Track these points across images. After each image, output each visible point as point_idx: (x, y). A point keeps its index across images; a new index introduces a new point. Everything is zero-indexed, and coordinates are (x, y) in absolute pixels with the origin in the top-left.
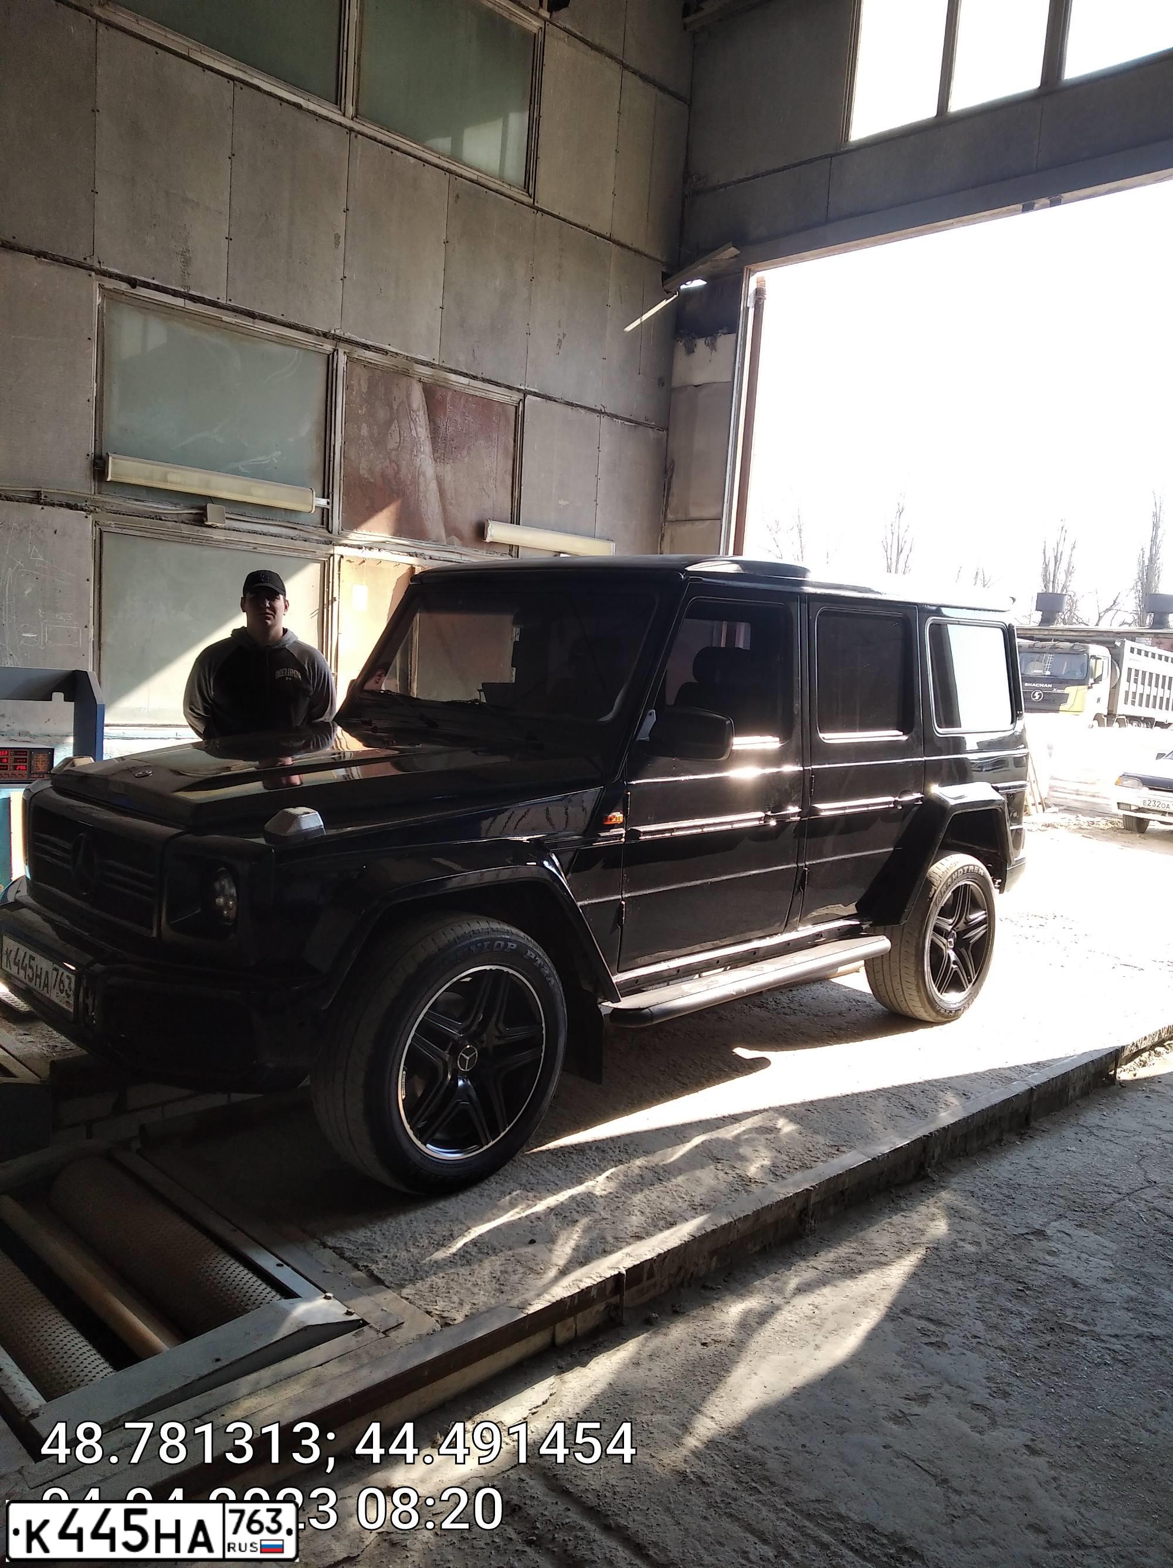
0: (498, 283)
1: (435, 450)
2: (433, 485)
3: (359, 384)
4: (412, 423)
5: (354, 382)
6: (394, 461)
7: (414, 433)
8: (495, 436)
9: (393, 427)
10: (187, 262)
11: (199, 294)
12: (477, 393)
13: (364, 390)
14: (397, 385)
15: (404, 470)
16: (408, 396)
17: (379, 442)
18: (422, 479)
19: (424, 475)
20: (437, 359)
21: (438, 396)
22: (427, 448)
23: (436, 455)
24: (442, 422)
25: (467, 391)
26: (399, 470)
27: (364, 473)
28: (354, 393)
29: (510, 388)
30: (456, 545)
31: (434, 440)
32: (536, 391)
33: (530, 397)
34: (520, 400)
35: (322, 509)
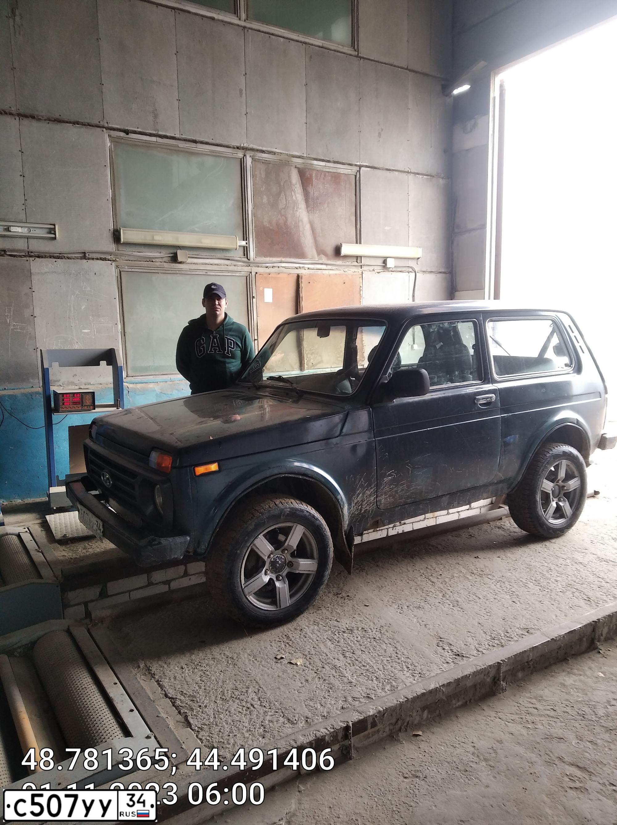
0: (339, 104)
1: (307, 206)
2: (308, 227)
3: (260, 173)
4: (293, 193)
5: (257, 173)
6: (283, 215)
7: (294, 198)
8: (343, 194)
9: (282, 196)
10: (156, 116)
11: (164, 134)
12: (331, 170)
13: (263, 176)
14: (282, 171)
15: (289, 220)
16: (289, 177)
17: (274, 205)
18: (300, 224)
19: (302, 221)
20: (305, 153)
21: (308, 175)
22: (302, 205)
23: (309, 209)
24: (311, 190)
25: (324, 170)
26: (287, 220)
27: (266, 224)
28: (257, 179)
29: (350, 165)
30: (324, 260)
31: (307, 200)
32: (367, 164)
33: (363, 169)
34: (357, 171)
35: (244, 247)
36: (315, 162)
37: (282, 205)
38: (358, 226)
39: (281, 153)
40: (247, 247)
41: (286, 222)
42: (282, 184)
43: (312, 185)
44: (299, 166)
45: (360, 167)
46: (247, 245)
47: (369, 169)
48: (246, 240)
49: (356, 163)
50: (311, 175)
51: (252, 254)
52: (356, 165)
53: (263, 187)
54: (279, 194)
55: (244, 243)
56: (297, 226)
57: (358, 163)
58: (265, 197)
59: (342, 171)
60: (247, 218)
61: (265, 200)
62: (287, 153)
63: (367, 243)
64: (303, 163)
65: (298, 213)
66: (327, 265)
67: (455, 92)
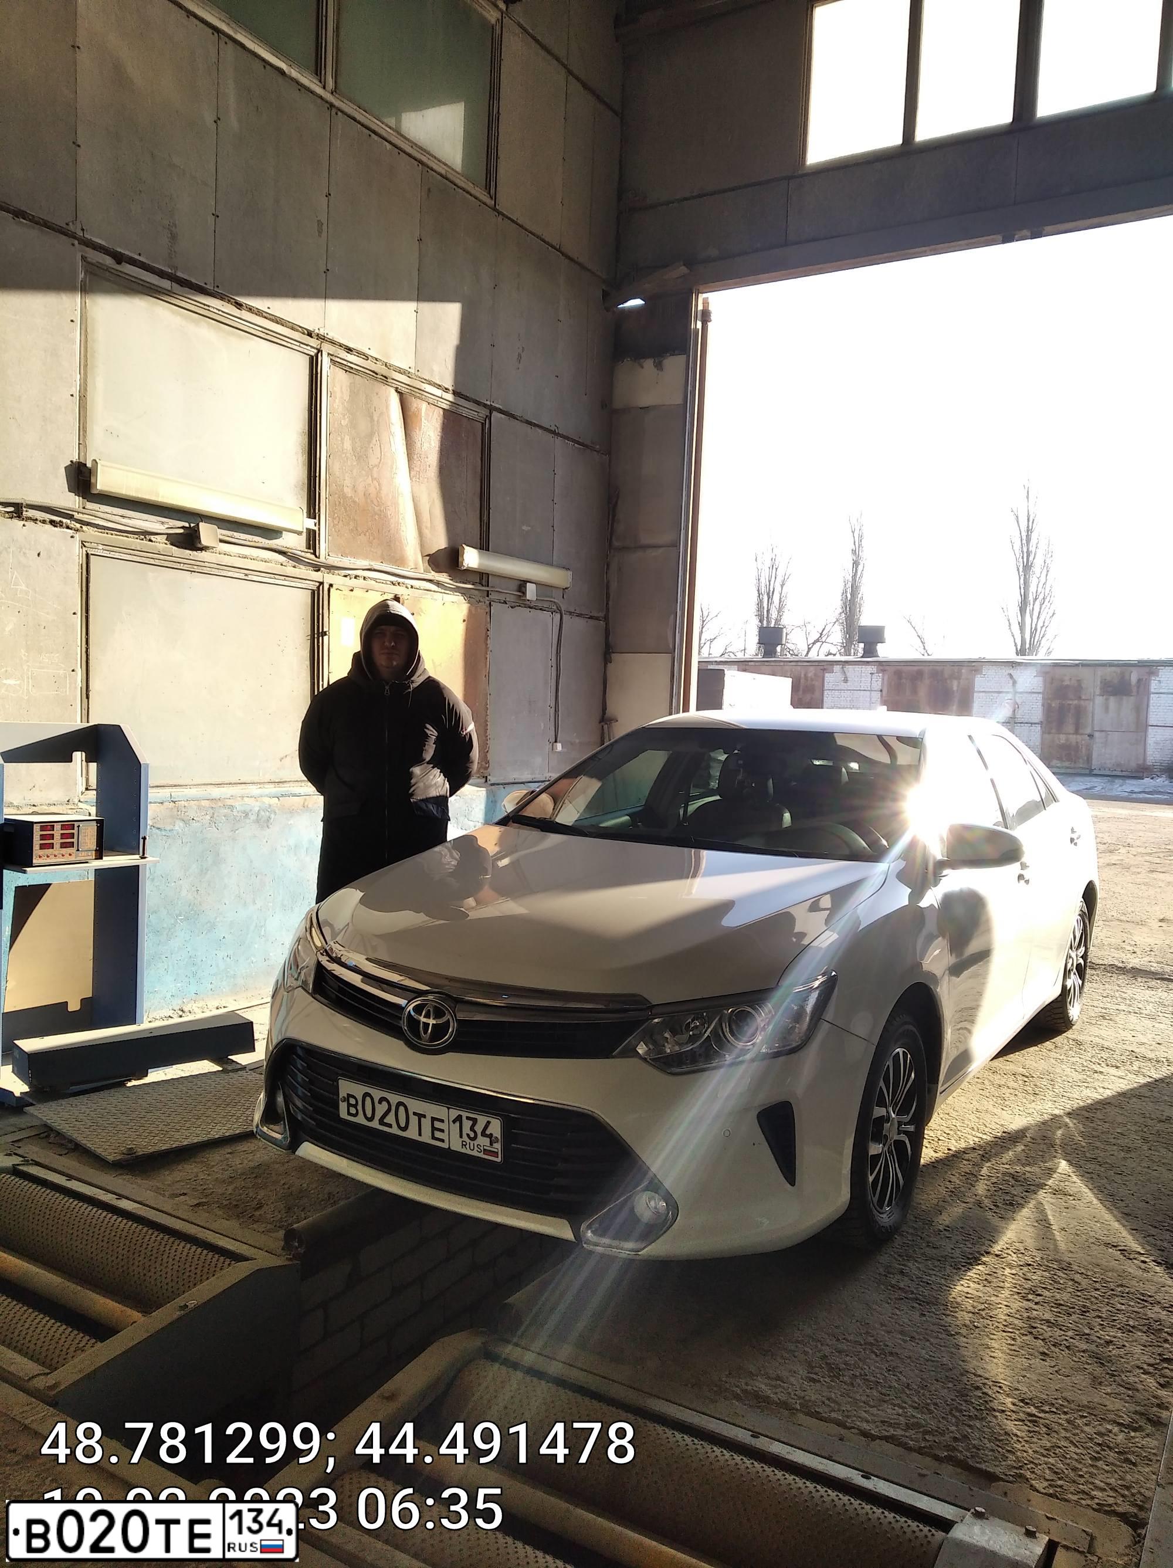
0: (465, 288)
1: (411, 468)
2: (410, 507)
3: (342, 391)
4: (391, 437)
5: (337, 389)
6: (375, 479)
7: (392, 447)
9: (374, 441)
10: (174, 238)
11: (186, 277)
13: (346, 396)
14: (377, 393)
15: (385, 490)
16: (386, 407)
17: (362, 457)
18: (399, 500)
19: (401, 494)
20: (413, 365)
21: (413, 408)
22: (403, 464)
23: (412, 473)
24: (418, 437)
26: (380, 489)
27: (348, 491)
28: (337, 401)
29: (478, 403)
30: (433, 573)
31: (410, 458)
32: (501, 407)
33: (495, 414)
34: (487, 416)
35: (309, 531)
36: (427, 386)
37: (373, 460)
38: (485, 518)
39: (376, 359)
40: (314, 531)
41: (379, 492)
42: (376, 419)
43: (420, 429)
44: (403, 390)
45: (491, 409)
46: (316, 529)
47: (503, 416)
48: (315, 518)
49: (486, 402)
50: (419, 409)
51: (323, 547)
52: (485, 406)
53: (345, 419)
54: (371, 435)
55: (310, 524)
56: (396, 504)
57: (488, 403)
58: (347, 438)
59: (464, 412)
60: (317, 474)
61: (348, 445)
62: (385, 359)
63: (498, 550)
64: (408, 384)
65: (396, 481)
66: (438, 583)
67: (621, 306)
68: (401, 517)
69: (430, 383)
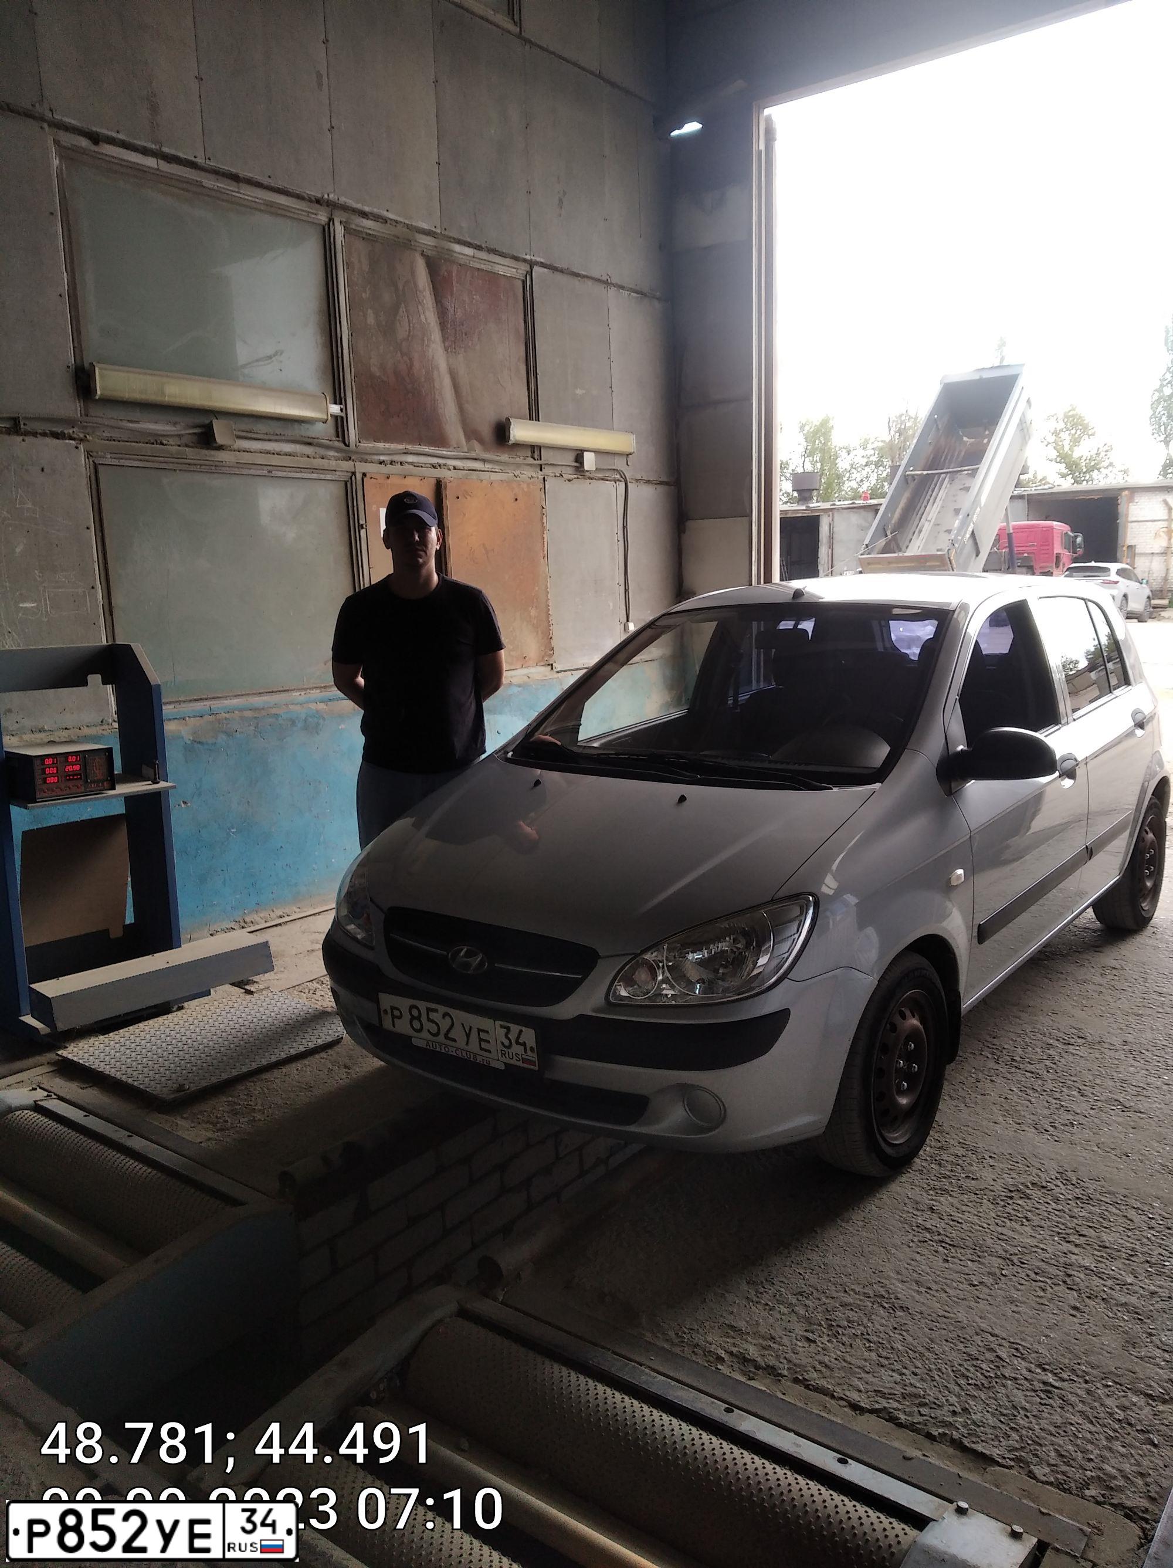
0: (492, 132)
1: (444, 339)
2: (447, 381)
3: (360, 261)
4: (420, 307)
5: (354, 260)
6: (405, 354)
7: (422, 317)
8: (504, 317)
9: (401, 313)
12: (483, 267)
13: (366, 267)
14: (400, 260)
15: (417, 364)
16: (413, 273)
17: (388, 329)
18: (435, 373)
19: (438, 369)
20: (438, 226)
21: (443, 271)
22: (436, 335)
23: (447, 344)
24: (449, 304)
25: (471, 263)
26: (412, 365)
27: (375, 370)
28: (355, 272)
29: (516, 258)
30: (478, 451)
31: (443, 326)
32: (542, 260)
33: (536, 269)
34: (527, 272)
35: (336, 417)
36: (457, 248)
37: (402, 333)
38: (533, 386)
39: (396, 222)
40: (342, 418)
41: (410, 367)
42: (401, 288)
43: (452, 295)
44: (429, 253)
45: (532, 264)
46: (343, 415)
47: (546, 270)
48: (341, 403)
49: (525, 257)
50: (450, 273)
51: (352, 434)
52: (525, 260)
53: (365, 292)
54: (395, 308)
55: (335, 409)
56: (430, 379)
57: (528, 257)
58: (370, 311)
59: (501, 271)
60: (340, 355)
61: (371, 320)
62: (406, 222)
63: (549, 420)
64: (436, 247)
65: (430, 350)
66: (484, 461)
67: (675, 133)
68: (437, 393)
69: (459, 242)
